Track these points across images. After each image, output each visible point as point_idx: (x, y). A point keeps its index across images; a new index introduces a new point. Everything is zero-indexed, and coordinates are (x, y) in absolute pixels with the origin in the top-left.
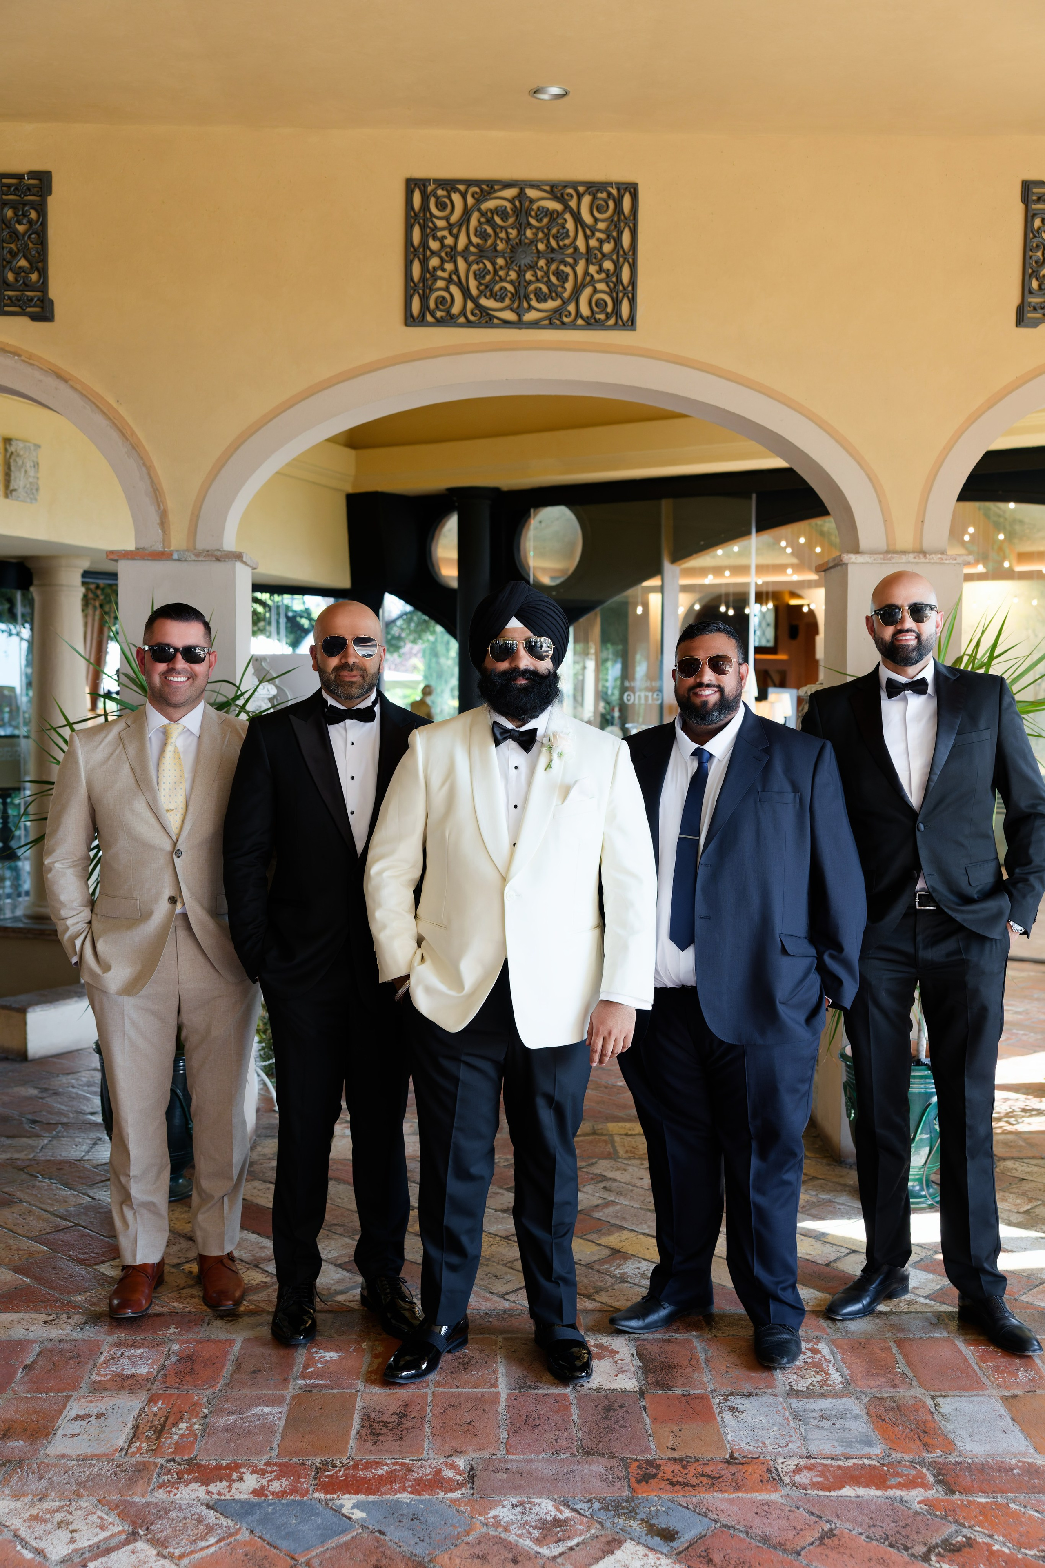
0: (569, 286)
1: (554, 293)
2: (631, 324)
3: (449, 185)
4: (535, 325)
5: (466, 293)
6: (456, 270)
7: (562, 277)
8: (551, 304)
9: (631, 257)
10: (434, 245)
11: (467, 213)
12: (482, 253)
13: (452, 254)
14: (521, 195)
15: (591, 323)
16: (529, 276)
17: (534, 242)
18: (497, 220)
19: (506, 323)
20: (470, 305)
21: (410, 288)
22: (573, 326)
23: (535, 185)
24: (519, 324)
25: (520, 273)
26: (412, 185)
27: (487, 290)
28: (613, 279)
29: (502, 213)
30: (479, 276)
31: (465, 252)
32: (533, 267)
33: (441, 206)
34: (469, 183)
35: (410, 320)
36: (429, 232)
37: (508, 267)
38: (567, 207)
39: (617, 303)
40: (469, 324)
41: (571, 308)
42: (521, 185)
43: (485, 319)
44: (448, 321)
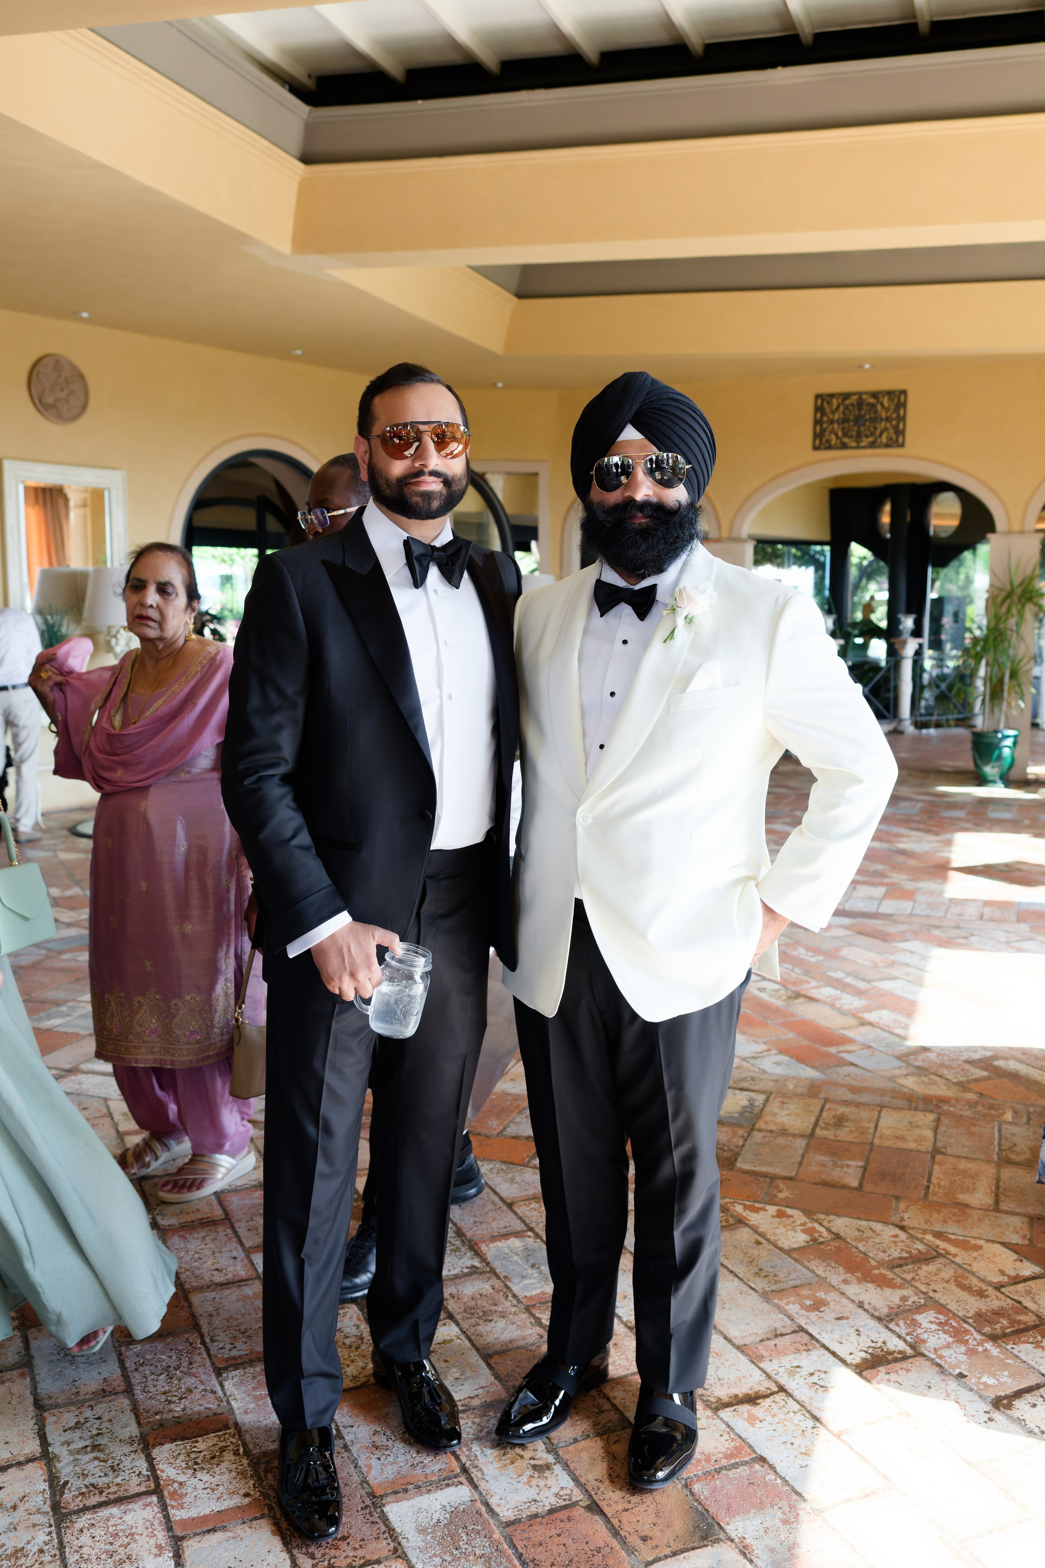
0: (878, 432)
1: (872, 434)
2: (902, 445)
3: (832, 396)
4: (864, 447)
5: (837, 437)
6: (833, 429)
7: (875, 428)
8: (871, 439)
9: (903, 419)
10: (825, 419)
11: (838, 406)
12: (845, 420)
13: (832, 422)
14: (860, 398)
15: (887, 446)
16: (862, 429)
17: (865, 415)
18: (851, 408)
19: (852, 448)
20: (839, 442)
21: (816, 436)
22: (879, 447)
23: (866, 393)
24: (858, 447)
25: (859, 428)
26: (818, 396)
27: (845, 435)
28: (896, 428)
29: (852, 405)
30: (843, 429)
31: (837, 421)
32: (864, 425)
33: (828, 403)
34: (840, 394)
35: (816, 448)
36: (823, 414)
37: (854, 425)
38: (878, 401)
39: (897, 438)
40: (838, 448)
41: (879, 440)
42: (860, 394)
43: (844, 446)
44: (830, 447)
